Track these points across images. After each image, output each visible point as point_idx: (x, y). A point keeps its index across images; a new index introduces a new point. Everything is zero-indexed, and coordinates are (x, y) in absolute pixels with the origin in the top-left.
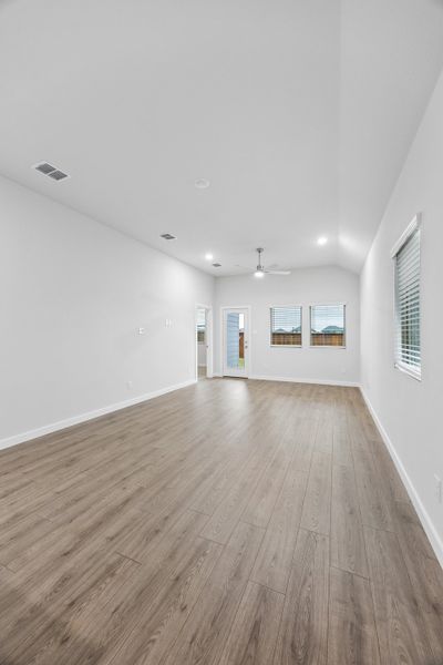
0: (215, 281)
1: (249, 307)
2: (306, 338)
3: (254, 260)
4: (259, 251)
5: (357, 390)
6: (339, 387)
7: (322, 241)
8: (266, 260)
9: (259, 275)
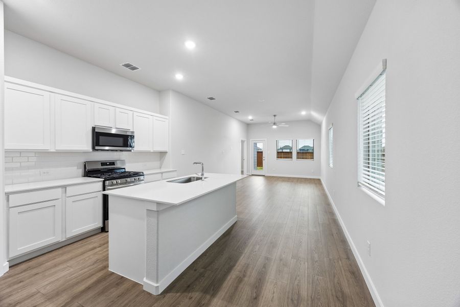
0: (248, 126)
1: (266, 139)
2: (294, 155)
3: (272, 119)
4: (275, 116)
5: (319, 180)
6: (311, 179)
7: (304, 113)
8: (277, 119)
9: (275, 127)
